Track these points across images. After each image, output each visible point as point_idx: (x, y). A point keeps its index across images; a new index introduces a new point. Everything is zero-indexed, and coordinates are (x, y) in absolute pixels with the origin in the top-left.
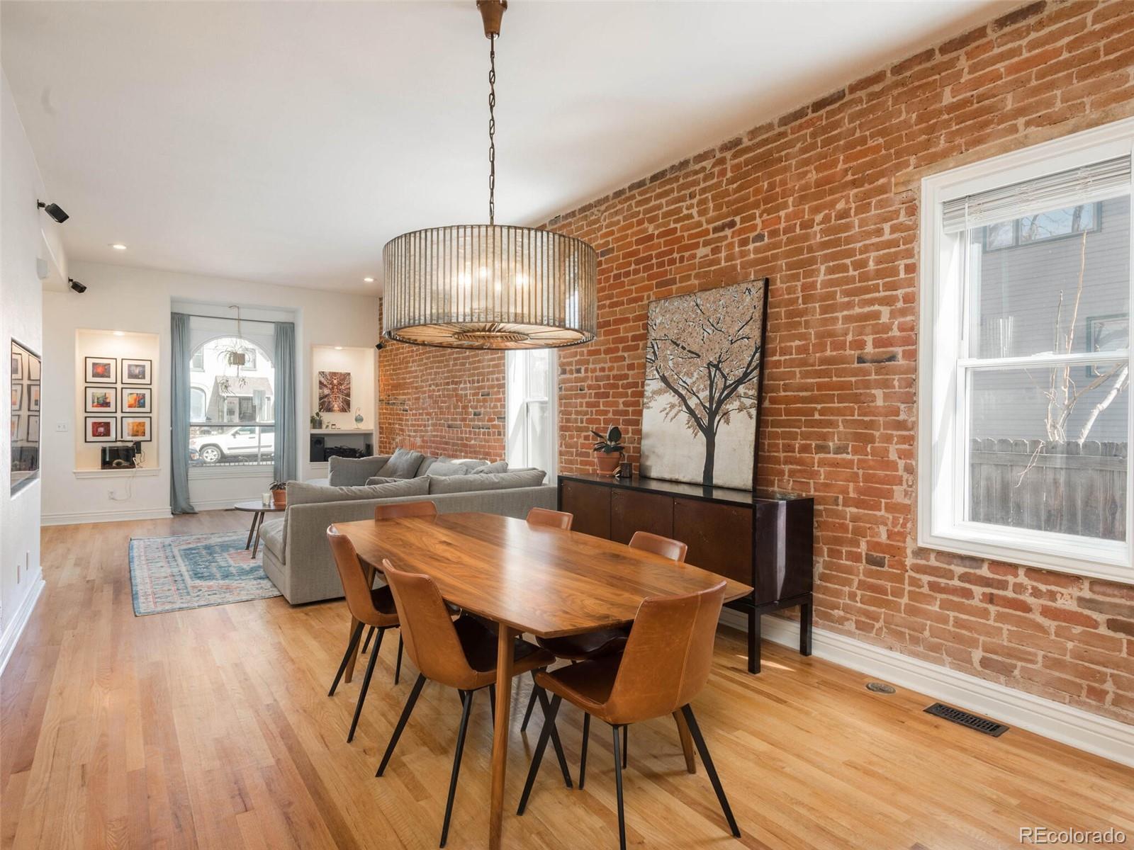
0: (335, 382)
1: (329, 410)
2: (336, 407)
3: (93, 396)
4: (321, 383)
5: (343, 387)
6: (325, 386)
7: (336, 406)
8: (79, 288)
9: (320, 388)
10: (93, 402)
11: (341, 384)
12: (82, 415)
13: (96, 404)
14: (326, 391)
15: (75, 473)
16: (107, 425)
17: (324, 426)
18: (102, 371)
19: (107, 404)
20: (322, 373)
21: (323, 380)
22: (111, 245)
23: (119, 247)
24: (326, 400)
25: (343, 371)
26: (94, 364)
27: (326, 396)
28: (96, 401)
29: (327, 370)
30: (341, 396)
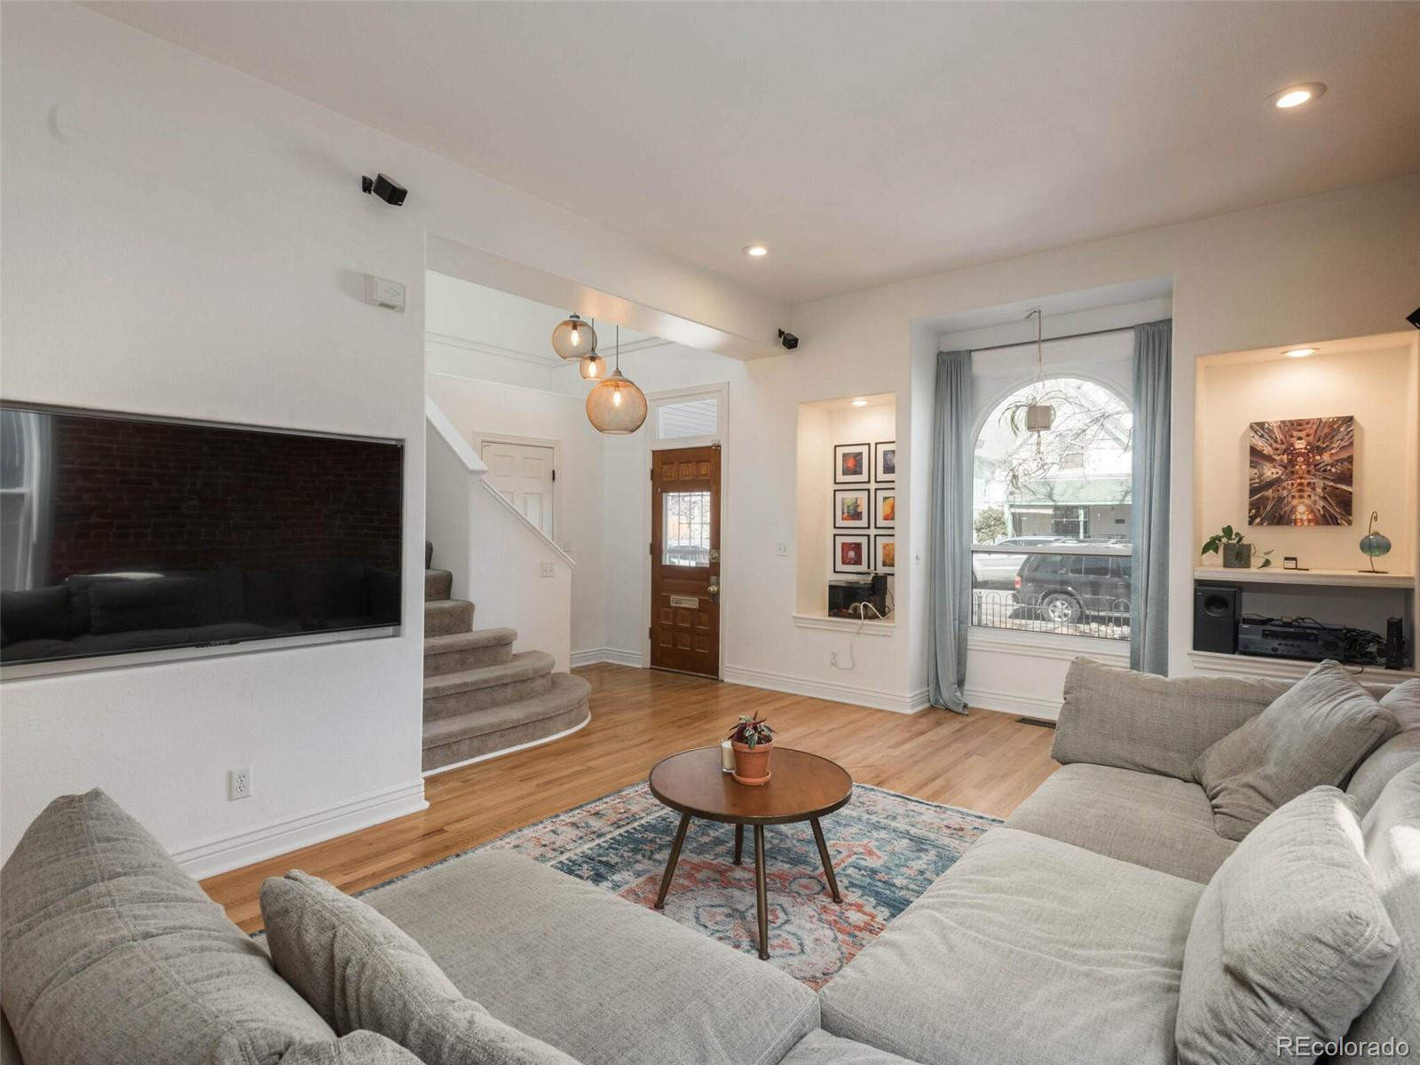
0: (1300, 445)
1: (1280, 518)
2: (1302, 512)
3: (843, 504)
4: (1254, 451)
5: (1326, 457)
6: (1269, 459)
7: (1301, 509)
8: (790, 343)
9: (1253, 465)
10: (843, 513)
11: (1320, 451)
12: (831, 531)
13: (845, 515)
14: (1270, 472)
15: (795, 618)
16: (858, 547)
17: (1256, 561)
18: (853, 464)
19: (856, 515)
20: (1259, 428)
21: (1260, 443)
22: (745, 249)
23: (758, 252)
24: (1269, 493)
25: (1328, 412)
26: (845, 455)
27: (1270, 484)
28: (846, 511)
29: (1273, 417)
30: (1320, 483)
